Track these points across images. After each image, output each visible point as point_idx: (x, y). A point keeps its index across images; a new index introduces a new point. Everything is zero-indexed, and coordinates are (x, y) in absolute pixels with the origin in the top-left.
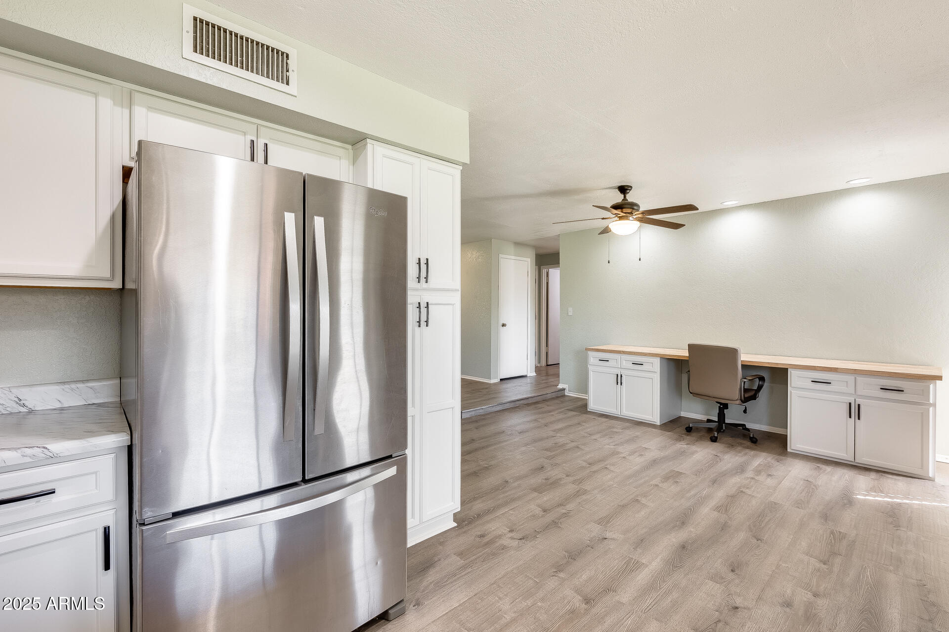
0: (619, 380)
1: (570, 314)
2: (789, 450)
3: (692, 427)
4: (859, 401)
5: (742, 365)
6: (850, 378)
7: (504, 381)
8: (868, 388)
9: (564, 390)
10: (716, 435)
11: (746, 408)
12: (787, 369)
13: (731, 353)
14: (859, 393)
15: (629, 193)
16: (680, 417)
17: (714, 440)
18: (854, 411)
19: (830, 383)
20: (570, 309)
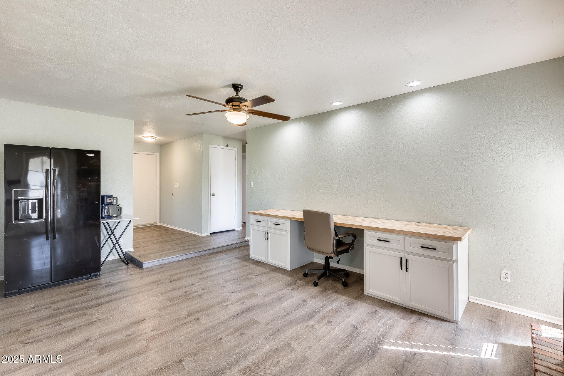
0: (266, 236)
1: (252, 186)
2: (365, 293)
3: (307, 273)
4: (408, 256)
5: (334, 226)
6: (401, 238)
7: (212, 235)
8: (414, 245)
9: (248, 241)
10: (317, 281)
11: (340, 259)
12: (363, 230)
13: (326, 217)
14: (407, 250)
15: (240, 90)
16: (313, 263)
17: (316, 284)
18: (404, 265)
19: (389, 242)
20: (252, 183)
